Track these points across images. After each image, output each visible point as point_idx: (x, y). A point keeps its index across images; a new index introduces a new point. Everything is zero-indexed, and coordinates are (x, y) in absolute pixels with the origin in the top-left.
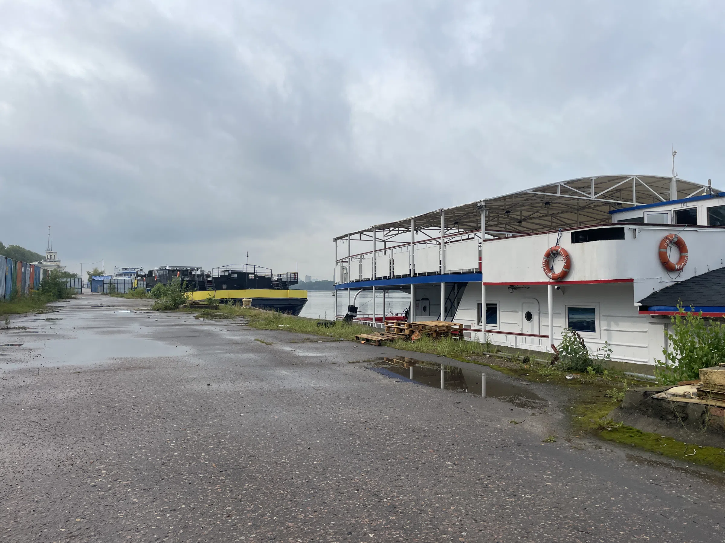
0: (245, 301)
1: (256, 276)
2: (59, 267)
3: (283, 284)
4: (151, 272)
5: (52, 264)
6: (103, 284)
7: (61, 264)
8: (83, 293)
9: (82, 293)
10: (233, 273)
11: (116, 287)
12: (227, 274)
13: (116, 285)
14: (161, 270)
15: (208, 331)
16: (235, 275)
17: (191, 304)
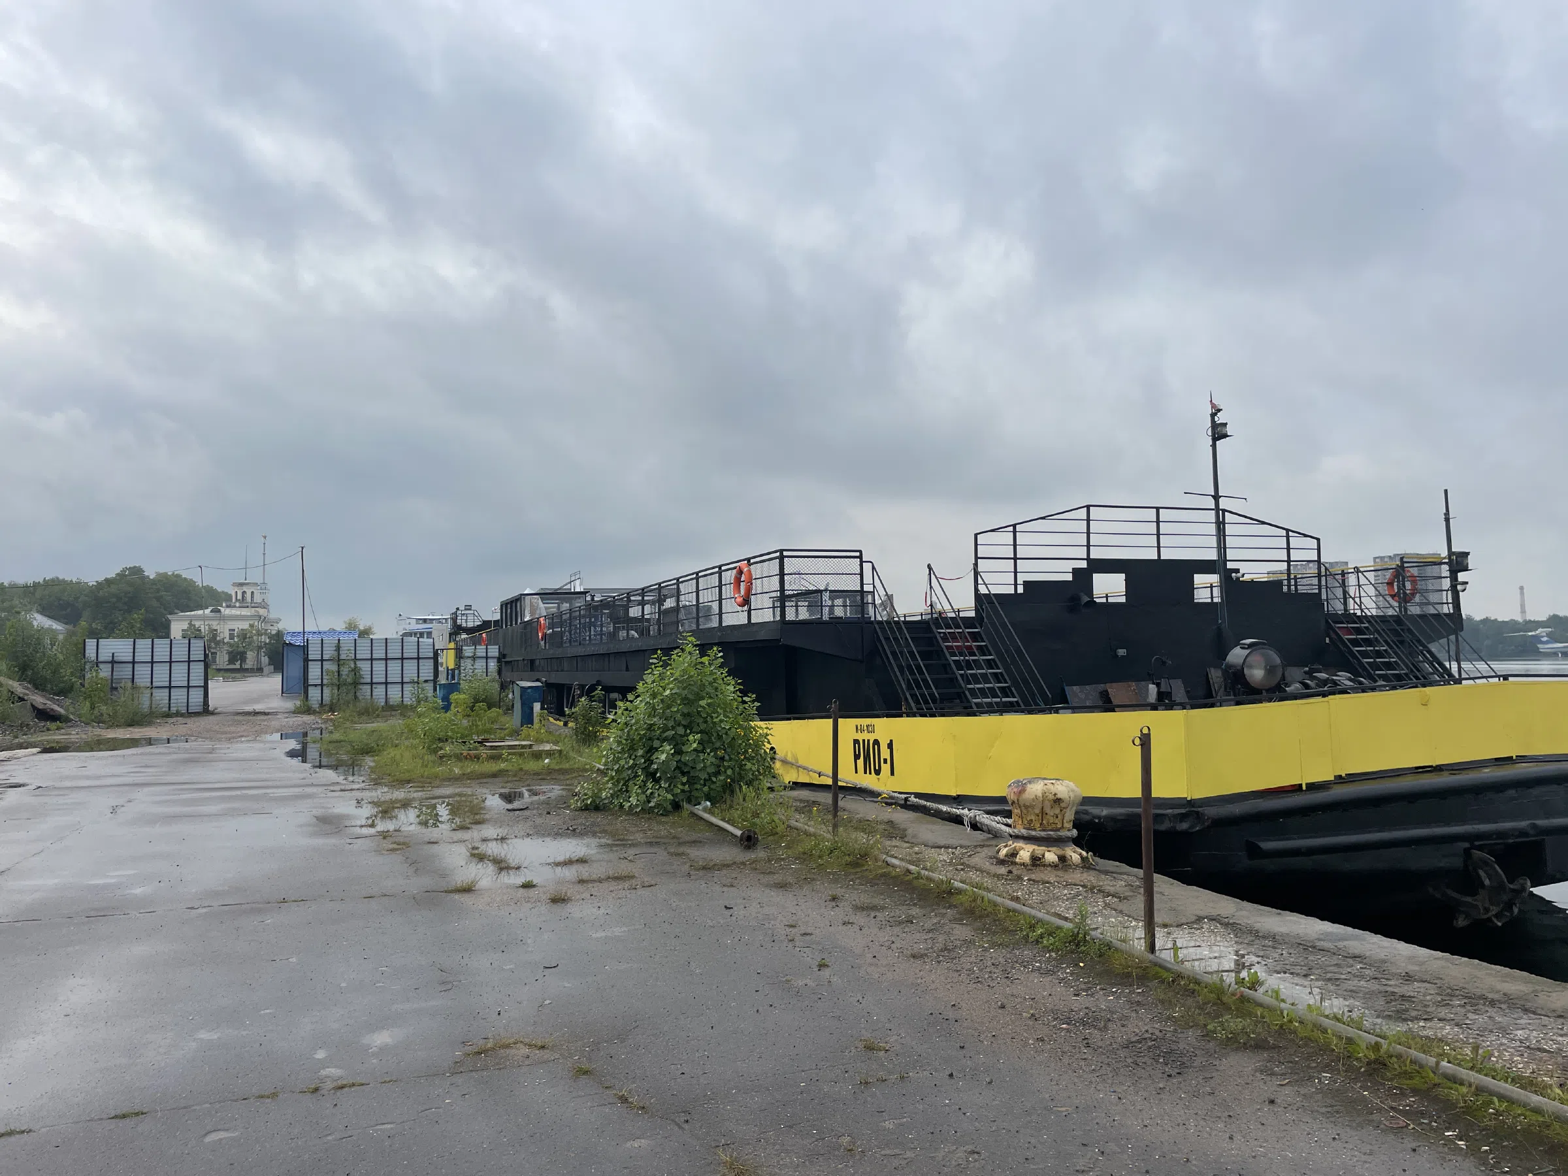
2: (263, 620)
5: (246, 612)
6: (306, 660)
7: (270, 613)
8: (212, 704)
9: (206, 711)
11: (361, 677)
13: (365, 667)
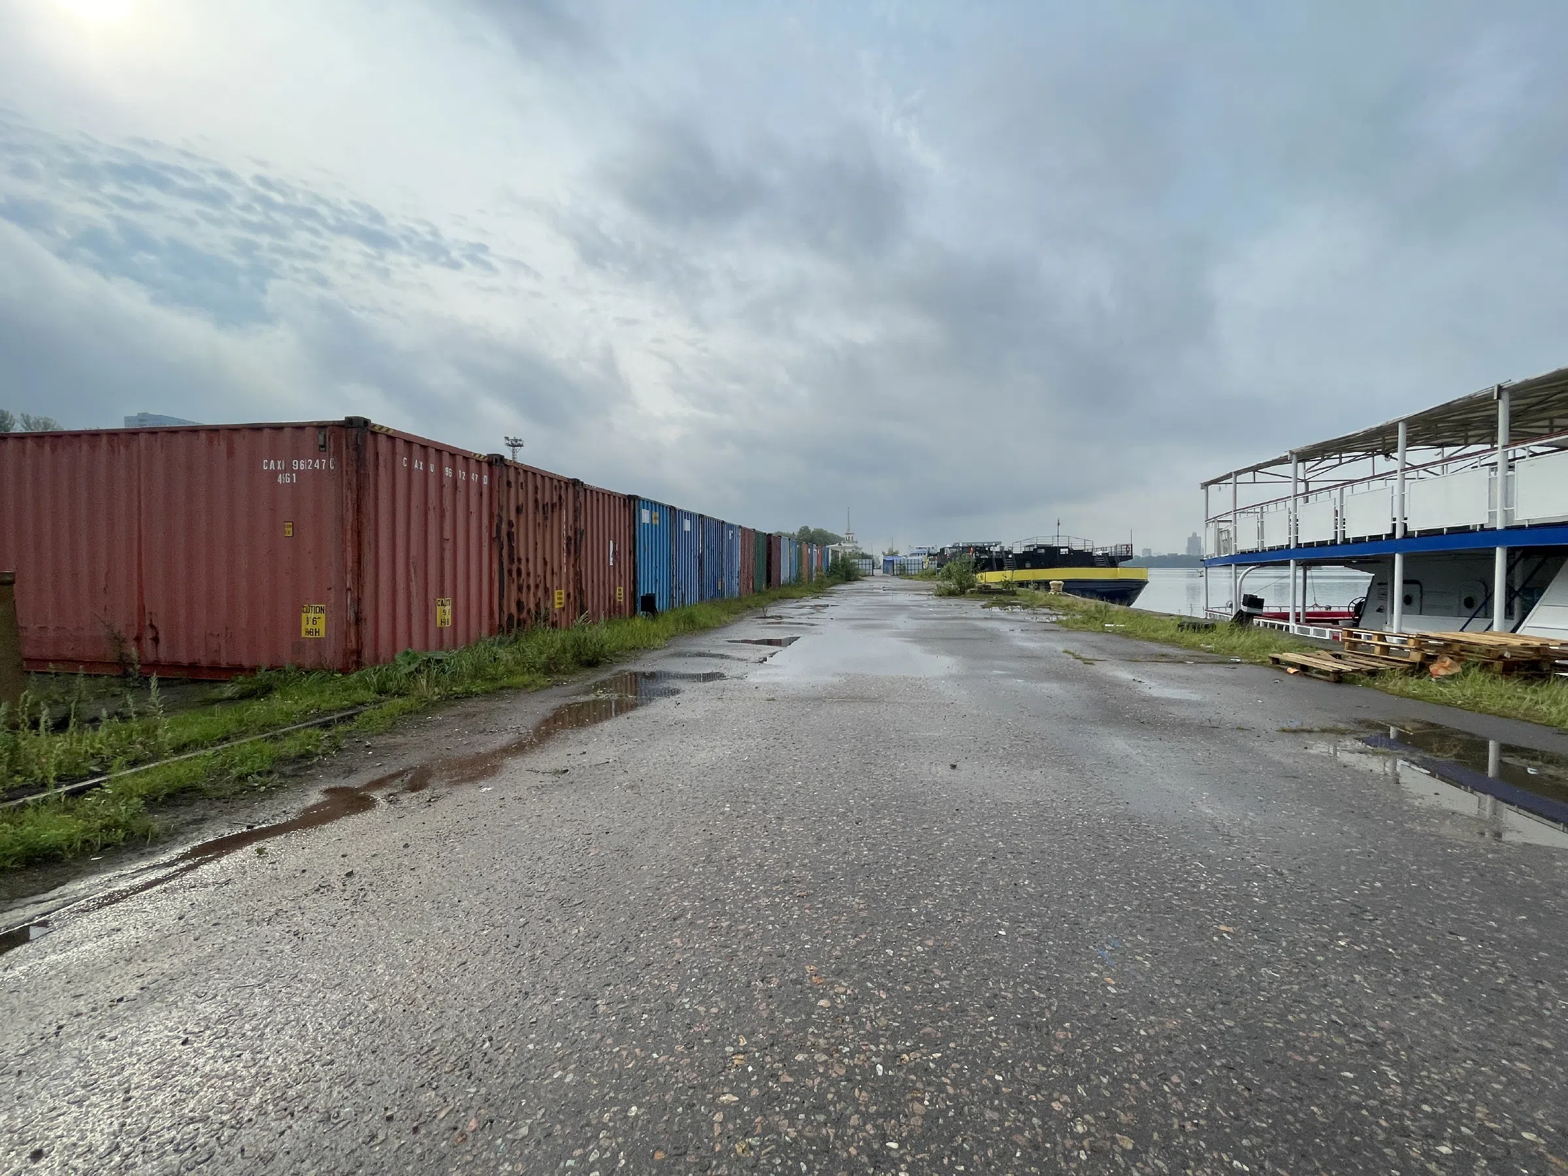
0: (1054, 584)
1: (1070, 551)
2: (857, 548)
3: (1111, 561)
4: (942, 550)
5: (850, 545)
6: (896, 564)
7: (858, 545)
8: (874, 574)
9: (872, 575)
10: (1040, 547)
11: (906, 568)
12: (1032, 549)
13: (907, 566)
14: (954, 547)
15: (993, 629)
16: (1043, 551)
17: (980, 588)
